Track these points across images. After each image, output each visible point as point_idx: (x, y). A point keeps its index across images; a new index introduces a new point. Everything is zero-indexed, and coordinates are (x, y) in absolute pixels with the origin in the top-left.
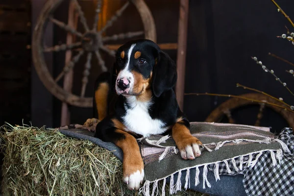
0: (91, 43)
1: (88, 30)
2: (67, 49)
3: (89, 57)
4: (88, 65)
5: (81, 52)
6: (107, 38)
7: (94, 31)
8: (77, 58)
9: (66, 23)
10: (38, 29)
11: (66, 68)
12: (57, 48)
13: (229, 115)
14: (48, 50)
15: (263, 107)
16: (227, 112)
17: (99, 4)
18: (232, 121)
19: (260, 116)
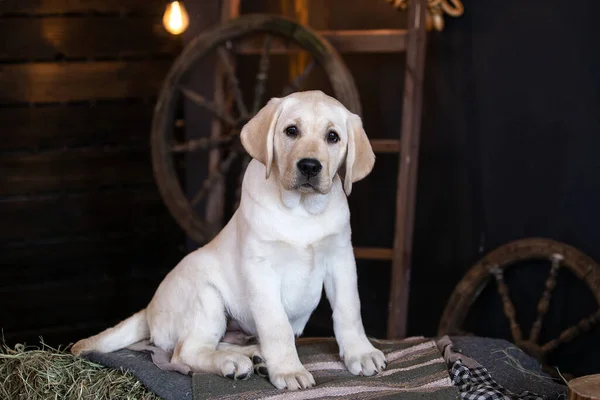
1: (244, 114)
2: (211, 146)
5: (233, 154)
8: (226, 165)
9: (211, 98)
10: (162, 110)
11: (207, 183)
12: (192, 145)
13: (499, 277)
14: (179, 148)
15: (556, 266)
16: (496, 270)
17: (264, 64)
18: (502, 289)
19: (549, 283)
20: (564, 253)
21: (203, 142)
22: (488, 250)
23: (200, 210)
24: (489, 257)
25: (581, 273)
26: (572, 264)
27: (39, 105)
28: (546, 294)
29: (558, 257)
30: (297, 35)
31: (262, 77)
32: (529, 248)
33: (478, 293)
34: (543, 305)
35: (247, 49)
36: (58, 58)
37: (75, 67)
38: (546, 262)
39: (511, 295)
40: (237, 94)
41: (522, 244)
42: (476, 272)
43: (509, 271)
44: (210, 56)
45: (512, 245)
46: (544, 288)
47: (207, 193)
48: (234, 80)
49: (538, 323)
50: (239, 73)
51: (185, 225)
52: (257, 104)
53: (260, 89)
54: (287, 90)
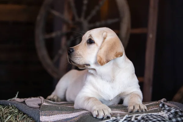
2: (62, 35)
7: (82, 19)
11: (60, 52)
21: (59, 33)
23: (57, 64)
31: (86, 2)
40: (74, 11)
47: (60, 56)
52: (83, 14)
53: (85, 8)
54: (97, 8)
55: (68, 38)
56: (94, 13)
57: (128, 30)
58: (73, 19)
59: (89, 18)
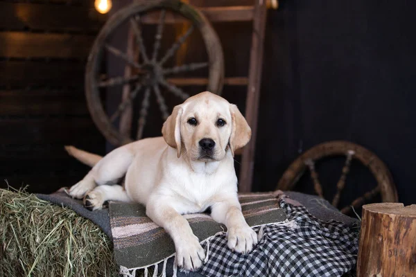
0: (148, 77)
1: (146, 61)
2: (124, 83)
3: (147, 94)
4: (146, 103)
5: (138, 87)
6: (167, 71)
7: (154, 62)
8: (134, 94)
9: (124, 50)
10: (93, 59)
11: (121, 107)
12: (112, 82)
13: (312, 168)
14: (103, 84)
15: (349, 158)
16: (310, 163)
17: (160, 29)
18: (314, 175)
19: (345, 170)
20: (355, 150)
21: (119, 80)
22: (304, 151)
23: (116, 125)
24: (305, 155)
25: (366, 162)
26: (360, 156)
27: (12, 59)
28: (343, 177)
29: (351, 152)
30: (183, 10)
31: (159, 37)
32: (331, 148)
33: (298, 179)
34: (340, 184)
35: (149, 20)
36: (26, 29)
37: (38, 36)
38: (342, 157)
39: (319, 179)
40: (142, 49)
41: (327, 145)
42: (296, 165)
43: (318, 163)
44: (125, 24)
45: (321, 146)
46: (341, 173)
47: (121, 113)
48: (140, 40)
49: (337, 196)
50: (143, 35)
51: (106, 133)
52: (155, 54)
53: (157, 45)
54: (175, 46)
55: (133, 89)
56: (170, 53)
57: (220, 80)
58: (141, 60)
59: (164, 60)
